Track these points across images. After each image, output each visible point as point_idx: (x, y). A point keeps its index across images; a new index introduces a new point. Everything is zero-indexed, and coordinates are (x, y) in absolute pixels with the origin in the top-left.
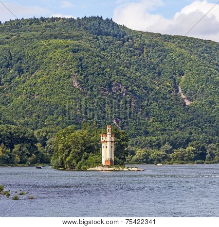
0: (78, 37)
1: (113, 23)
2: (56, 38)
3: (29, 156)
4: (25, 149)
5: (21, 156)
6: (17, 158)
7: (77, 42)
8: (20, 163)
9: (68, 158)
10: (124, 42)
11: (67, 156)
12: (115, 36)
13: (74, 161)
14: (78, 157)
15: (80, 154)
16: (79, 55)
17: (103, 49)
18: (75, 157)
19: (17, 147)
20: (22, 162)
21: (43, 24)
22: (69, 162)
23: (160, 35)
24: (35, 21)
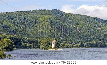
0: (51, 15)
1: (60, 11)
2: (45, 15)
3: (36, 46)
4: (34, 44)
5: (33, 46)
6: (32, 47)
7: (50, 16)
8: (33, 48)
9: (44, 47)
10: (63, 16)
11: (43, 46)
12: (61, 14)
13: (45, 47)
14: (46, 46)
15: (47, 45)
16: (51, 19)
17: (57, 18)
18: (45, 46)
19: (32, 44)
20: (34, 48)
21: (42, 11)
22: (44, 48)
23: (73, 14)
24: (40, 10)
